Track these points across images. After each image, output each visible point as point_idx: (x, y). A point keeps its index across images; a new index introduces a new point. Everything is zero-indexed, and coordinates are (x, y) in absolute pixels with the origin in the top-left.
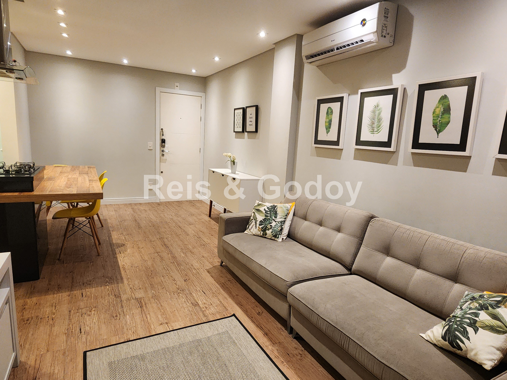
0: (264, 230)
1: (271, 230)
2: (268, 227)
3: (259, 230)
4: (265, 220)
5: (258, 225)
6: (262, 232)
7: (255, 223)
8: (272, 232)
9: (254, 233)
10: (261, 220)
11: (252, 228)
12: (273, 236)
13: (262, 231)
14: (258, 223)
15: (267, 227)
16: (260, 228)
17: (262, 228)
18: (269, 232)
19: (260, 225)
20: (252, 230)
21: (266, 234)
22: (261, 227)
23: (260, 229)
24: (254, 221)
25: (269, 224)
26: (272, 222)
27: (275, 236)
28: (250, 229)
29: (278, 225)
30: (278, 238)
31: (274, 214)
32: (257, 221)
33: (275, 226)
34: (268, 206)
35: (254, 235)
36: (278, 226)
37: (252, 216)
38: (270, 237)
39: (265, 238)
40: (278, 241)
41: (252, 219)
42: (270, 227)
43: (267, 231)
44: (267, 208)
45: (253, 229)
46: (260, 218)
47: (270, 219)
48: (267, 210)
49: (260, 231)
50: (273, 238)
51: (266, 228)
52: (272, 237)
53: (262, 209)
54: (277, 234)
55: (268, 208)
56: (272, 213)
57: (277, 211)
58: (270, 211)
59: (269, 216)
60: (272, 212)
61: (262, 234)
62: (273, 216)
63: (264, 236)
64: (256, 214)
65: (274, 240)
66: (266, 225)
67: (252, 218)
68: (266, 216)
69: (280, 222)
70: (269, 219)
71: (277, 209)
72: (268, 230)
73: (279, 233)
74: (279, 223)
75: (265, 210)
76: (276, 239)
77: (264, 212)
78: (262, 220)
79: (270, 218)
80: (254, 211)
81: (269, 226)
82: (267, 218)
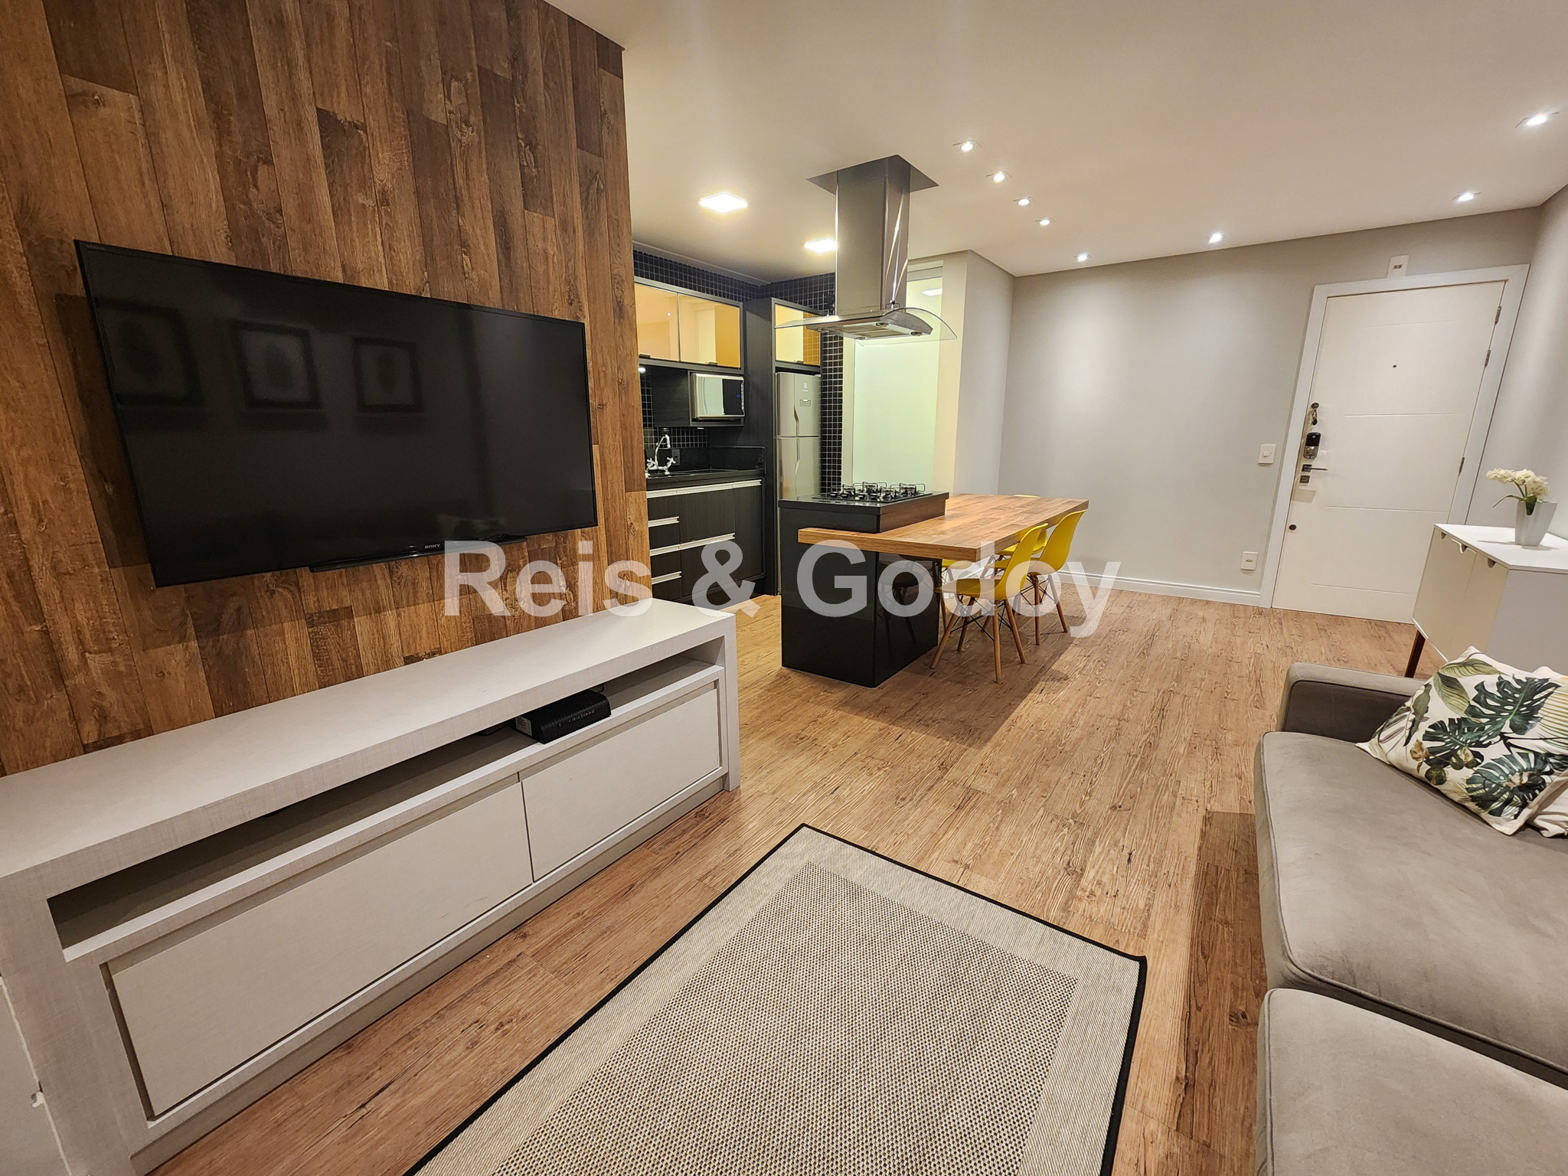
0: (1440, 761)
1: (1468, 773)
2: (1463, 757)
3: (1416, 756)
4: (1457, 725)
5: (1418, 736)
6: (1425, 767)
7: (1410, 724)
8: (1469, 781)
9: (1393, 757)
10: (1442, 722)
11: (1390, 737)
12: (1473, 799)
13: (1428, 761)
14: (1424, 727)
15: (1454, 753)
16: (1422, 749)
17: (1433, 753)
18: (1456, 778)
19: (1428, 736)
20: (1386, 746)
21: (1442, 780)
22: (1427, 744)
23: (1420, 753)
24: (1412, 717)
25: (1470, 745)
26: (1490, 743)
27: (1484, 802)
28: (1381, 738)
29: (1515, 762)
30: (1497, 813)
31: (1518, 713)
32: (1422, 719)
33: (1500, 761)
34: (1505, 678)
35: (1392, 766)
36: (1516, 768)
37: (1415, 698)
38: (1457, 798)
39: (1438, 792)
40: (1494, 825)
41: (1408, 709)
42: (1471, 758)
43: (1449, 771)
44: (1498, 685)
45: (1393, 742)
46: (1441, 710)
47: (1487, 727)
48: (1493, 690)
49: (1417, 759)
50: (1472, 806)
51: (1448, 757)
52: (1466, 800)
53: (1469, 682)
54: (1495, 800)
55: (1502, 684)
56: (1511, 708)
57: (1539, 707)
58: (1504, 700)
59: (1485, 716)
60: (1509, 704)
61: (1422, 773)
62: (1508, 722)
63: (1432, 783)
64: (1433, 692)
65: (1477, 816)
66: (1456, 744)
67: (1408, 704)
68: (1471, 710)
69: (1536, 754)
70: (1482, 729)
71: (1546, 697)
72: (1458, 767)
73: (1505, 796)
74: (1525, 756)
75: (1481, 688)
76: (1485, 815)
77: (1472, 693)
78: (1447, 723)
79: (1486, 724)
80: (1432, 684)
81: (1465, 755)
82: (1473, 719)
